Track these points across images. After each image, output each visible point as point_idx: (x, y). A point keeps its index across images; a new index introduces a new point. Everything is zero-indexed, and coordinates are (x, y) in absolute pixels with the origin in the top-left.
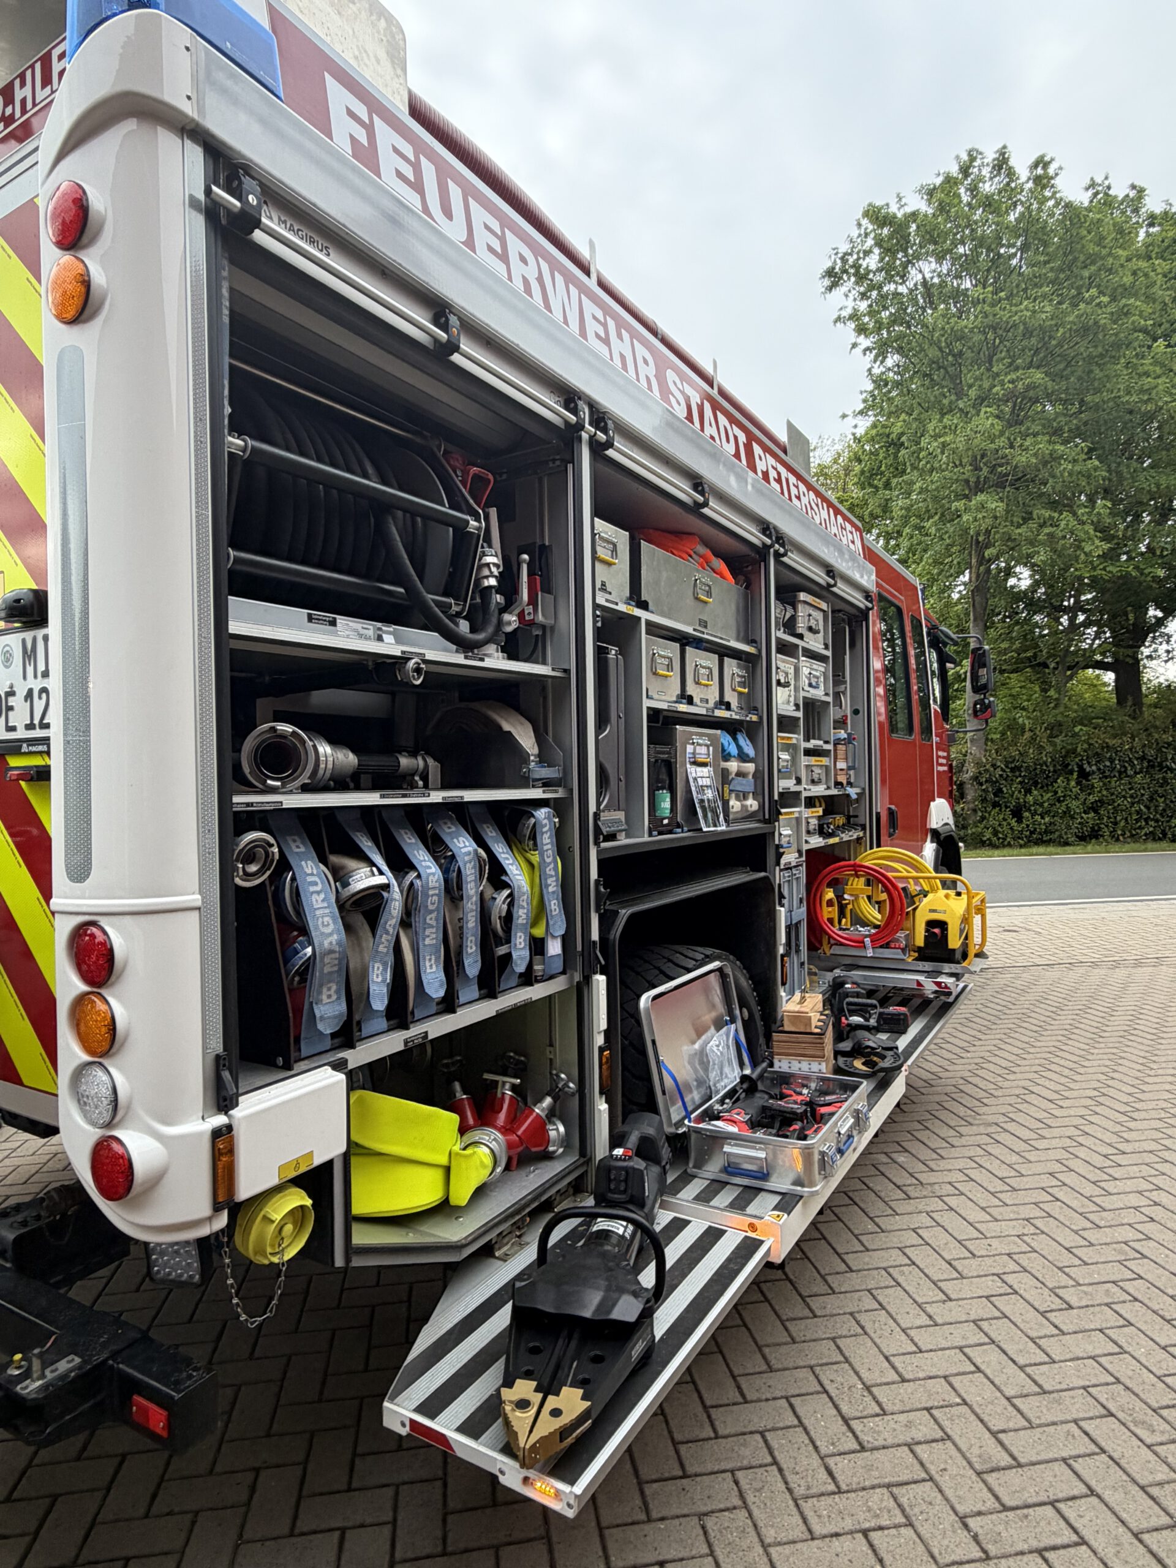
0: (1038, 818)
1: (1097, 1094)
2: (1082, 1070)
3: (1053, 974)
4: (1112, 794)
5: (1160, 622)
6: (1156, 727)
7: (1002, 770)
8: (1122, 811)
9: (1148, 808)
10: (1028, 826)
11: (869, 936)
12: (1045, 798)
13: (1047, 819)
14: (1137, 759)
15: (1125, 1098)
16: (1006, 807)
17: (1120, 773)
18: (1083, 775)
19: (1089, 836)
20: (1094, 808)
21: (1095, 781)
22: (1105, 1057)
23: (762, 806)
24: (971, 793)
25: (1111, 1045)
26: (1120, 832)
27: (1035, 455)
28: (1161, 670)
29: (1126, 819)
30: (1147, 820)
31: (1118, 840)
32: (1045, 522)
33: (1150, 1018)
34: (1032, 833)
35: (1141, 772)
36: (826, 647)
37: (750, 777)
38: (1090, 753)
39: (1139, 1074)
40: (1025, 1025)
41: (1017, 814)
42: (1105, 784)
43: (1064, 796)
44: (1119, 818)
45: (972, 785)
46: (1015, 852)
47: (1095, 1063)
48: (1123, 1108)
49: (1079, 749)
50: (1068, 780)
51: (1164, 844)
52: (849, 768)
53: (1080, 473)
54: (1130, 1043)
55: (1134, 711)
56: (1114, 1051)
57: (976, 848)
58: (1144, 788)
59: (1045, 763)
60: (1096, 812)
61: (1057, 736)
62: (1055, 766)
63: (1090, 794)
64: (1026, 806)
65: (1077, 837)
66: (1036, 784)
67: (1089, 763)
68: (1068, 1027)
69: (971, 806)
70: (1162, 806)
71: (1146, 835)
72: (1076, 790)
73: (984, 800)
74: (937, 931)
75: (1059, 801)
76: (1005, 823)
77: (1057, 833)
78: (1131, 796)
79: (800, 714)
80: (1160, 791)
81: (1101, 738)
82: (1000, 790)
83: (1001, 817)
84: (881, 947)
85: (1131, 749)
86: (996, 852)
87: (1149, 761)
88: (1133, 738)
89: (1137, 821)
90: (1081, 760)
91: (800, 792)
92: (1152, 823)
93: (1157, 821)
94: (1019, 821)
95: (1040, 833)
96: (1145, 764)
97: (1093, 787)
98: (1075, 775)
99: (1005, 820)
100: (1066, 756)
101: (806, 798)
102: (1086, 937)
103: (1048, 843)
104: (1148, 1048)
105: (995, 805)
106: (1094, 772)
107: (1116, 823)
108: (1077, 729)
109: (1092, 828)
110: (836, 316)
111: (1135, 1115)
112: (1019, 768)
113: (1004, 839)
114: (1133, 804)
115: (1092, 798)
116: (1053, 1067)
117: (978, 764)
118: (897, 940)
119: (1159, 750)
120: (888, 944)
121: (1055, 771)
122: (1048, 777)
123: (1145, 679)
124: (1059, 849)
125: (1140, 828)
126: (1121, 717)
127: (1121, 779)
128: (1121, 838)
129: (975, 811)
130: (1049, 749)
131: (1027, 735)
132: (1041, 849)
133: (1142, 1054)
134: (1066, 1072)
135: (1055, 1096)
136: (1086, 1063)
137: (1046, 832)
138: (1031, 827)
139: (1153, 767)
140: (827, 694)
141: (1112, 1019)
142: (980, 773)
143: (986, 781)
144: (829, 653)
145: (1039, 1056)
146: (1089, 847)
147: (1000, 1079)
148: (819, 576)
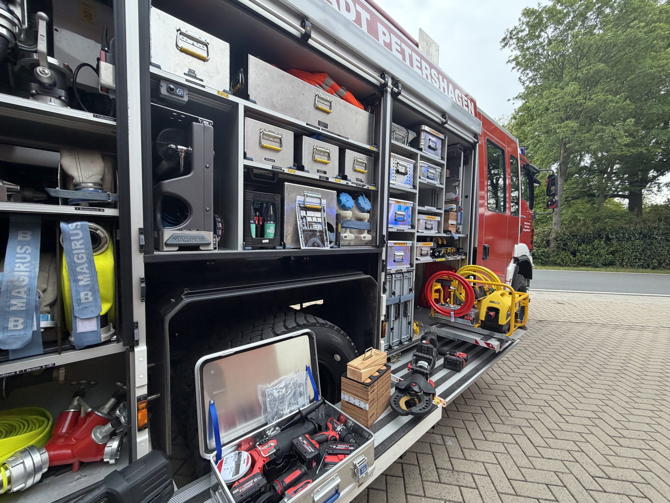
0: (584, 256)
1: (594, 416)
2: (586, 395)
3: (579, 328)
4: (622, 248)
5: (654, 178)
6: (649, 220)
7: (568, 236)
8: (627, 255)
9: (641, 254)
10: (578, 258)
11: (455, 310)
12: (588, 248)
13: (588, 256)
14: (637, 234)
15: (615, 424)
16: (569, 251)
17: (627, 239)
18: (608, 239)
19: (608, 264)
20: (613, 253)
21: (614, 242)
22: (603, 387)
23: (374, 238)
24: (553, 244)
25: (608, 379)
26: (624, 264)
27: (596, 101)
28: (653, 199)
29: (629, 258)
30: (639, 260)
31: (623, 267)
32: (599, 131)
33: (636, 364)
34: (580, 261)
35: (639, 239)
36: (442, 158)
37: (366, 221)
38: (612, 230)
39: (627, 405)
40: (556, 356)
41: (574, 254)
42: (619, 243)
43: (597, 248)
44: (624, 258)
45: (553, 241)
46: (571, 268)
47: (596, 390)
48: (613, 433)
49: (607, 229)
50: (600, 241)
51: (648, 270)
52: (458, 224)
53: (619, 107)
54: (621, 379)
55: (638, 214)
56: (610, 383)
57: (553, 266)
58: (639, 246)
59: (589, 234)
60: (613, 254)
61: (596, 223)
62: (594, 235)
63: (610, 247)
64: (578, 251)
65: (603, 264)
66: (584, 242)
67: (611, 234)
68: (582, 361)
69: (552, 249)
70: (649, 254)
71: (638, 265)
72: (604, 245)
73: (558, 247)
74: (492, 313)
75: (595, 249)
76: (567, 257)
77: (593, 262)
78: (632, 249)
79: (417, 191)
80: (648, 247)
81: (618, 224)
82: (566, 244)
83: (566, 254)
84: (460, 317)
85: (634, 229)
86: (562, 268)
87: (644, 234)
88: (636, 224)
89: (634, 259)
90: (608, 233)
91: (414, 233)
92: (643, 261)
93: (645, 260)
94: (575, 256)
95: (584, 262)
96: (642, 236)
97: (612, 244)
98: (604, 239)
99: (567, 255)
100: (600, 231)
101: (418, 236)
102: (600, 310)
103: (588, 266)
104: (634, 386)
105: (563, 250)
106: (613, 238)
107: (623, 260)
108: (606, 220)
109: (611, 261)
110: (507, 60)
111: (621, 441)
112: (576, 236)
113: (566, 263)
114: (633, 252)
115: (611, 249)
116: (568, 389)
117: (557, 233)
118: (470, 316)
119: (650, 230)
120: (464, 316)
121: (594, 237)
122: (590, 239)
123: (644, 203)
124: (593, 269)
125: (636, 262)
126: (632, 216)
127: (628, 242)
128: (625, 266)
129: (554, 251)
130: (592, 228)
131: (582, 222)
132: (584, 268)
133: (630, 389)
134: (576, 394)
135: (564, 412)
136: (590, 390)
137: (587, 261)
138: (580, 259)
139: (646, 237)
140: (441, 184)
141: (611, 360)
142: (557, 237)
143: (560, 240)
144: (445, 162)
145: (560, 378)
146: (608, 269)
147: (532, 391)
148: (437, 117)
